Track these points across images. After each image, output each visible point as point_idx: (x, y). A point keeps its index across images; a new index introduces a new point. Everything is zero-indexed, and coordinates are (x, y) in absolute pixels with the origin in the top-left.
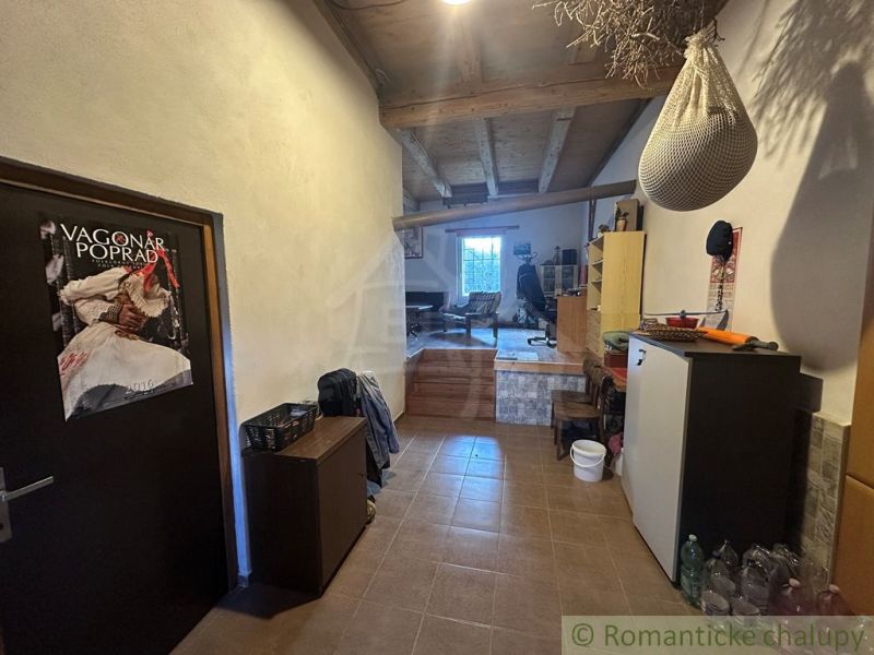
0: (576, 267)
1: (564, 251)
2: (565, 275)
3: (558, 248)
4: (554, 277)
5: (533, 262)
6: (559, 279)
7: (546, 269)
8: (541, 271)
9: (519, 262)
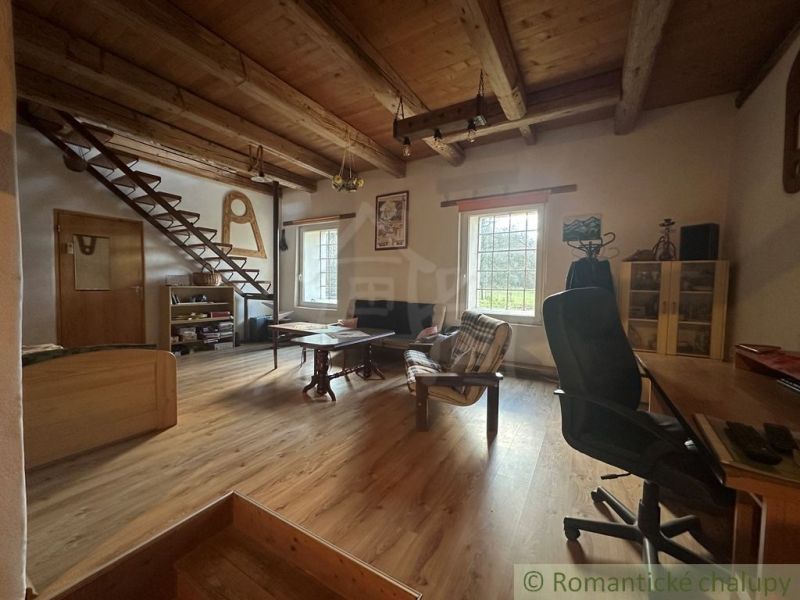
0: (721, 267)
1: (685, 231)
2: (689, 283)
3: (669, 222)
4: (657, 286)
5: (604, 254)
6: (670, 291)
7: (635, 269)
8: (624, 273)
9: (575, 253)
